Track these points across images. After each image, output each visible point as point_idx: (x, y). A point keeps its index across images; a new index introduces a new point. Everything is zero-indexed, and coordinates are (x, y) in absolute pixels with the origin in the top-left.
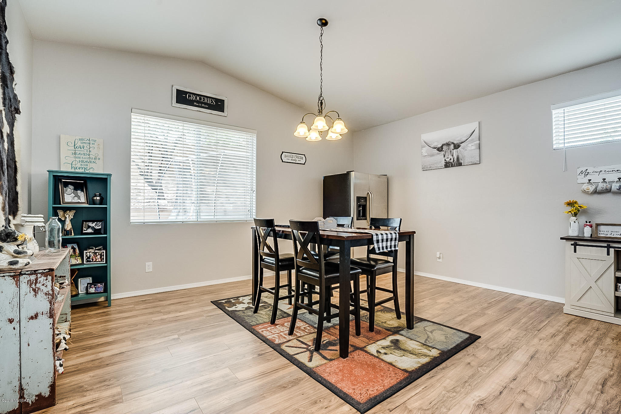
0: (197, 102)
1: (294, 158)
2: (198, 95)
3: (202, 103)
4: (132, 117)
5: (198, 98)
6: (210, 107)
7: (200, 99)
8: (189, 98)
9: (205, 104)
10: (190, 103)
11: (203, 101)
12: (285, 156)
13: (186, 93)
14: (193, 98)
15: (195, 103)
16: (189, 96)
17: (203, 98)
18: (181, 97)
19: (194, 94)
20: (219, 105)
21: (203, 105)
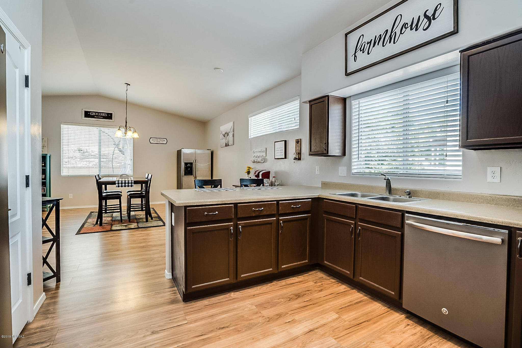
0: (97, 116)
1: (158, 141)
2: (97, 112)
3: (99, 116)
4: (62, 126)
5: (97, 114)
6: (104, 118)
7: (98, 114)
8: (92, 114)
9: (101, 116)
10: (93, 117)
11: (100, 115)
12: (152, 140)
13: (90, 112)
14: (94, 114)
15: (95, 117)
16: (92, 113)
17: (100, 114)
18: (87, 114)
19: (95, 112)
20: (109, 116)
21: (100, 117)
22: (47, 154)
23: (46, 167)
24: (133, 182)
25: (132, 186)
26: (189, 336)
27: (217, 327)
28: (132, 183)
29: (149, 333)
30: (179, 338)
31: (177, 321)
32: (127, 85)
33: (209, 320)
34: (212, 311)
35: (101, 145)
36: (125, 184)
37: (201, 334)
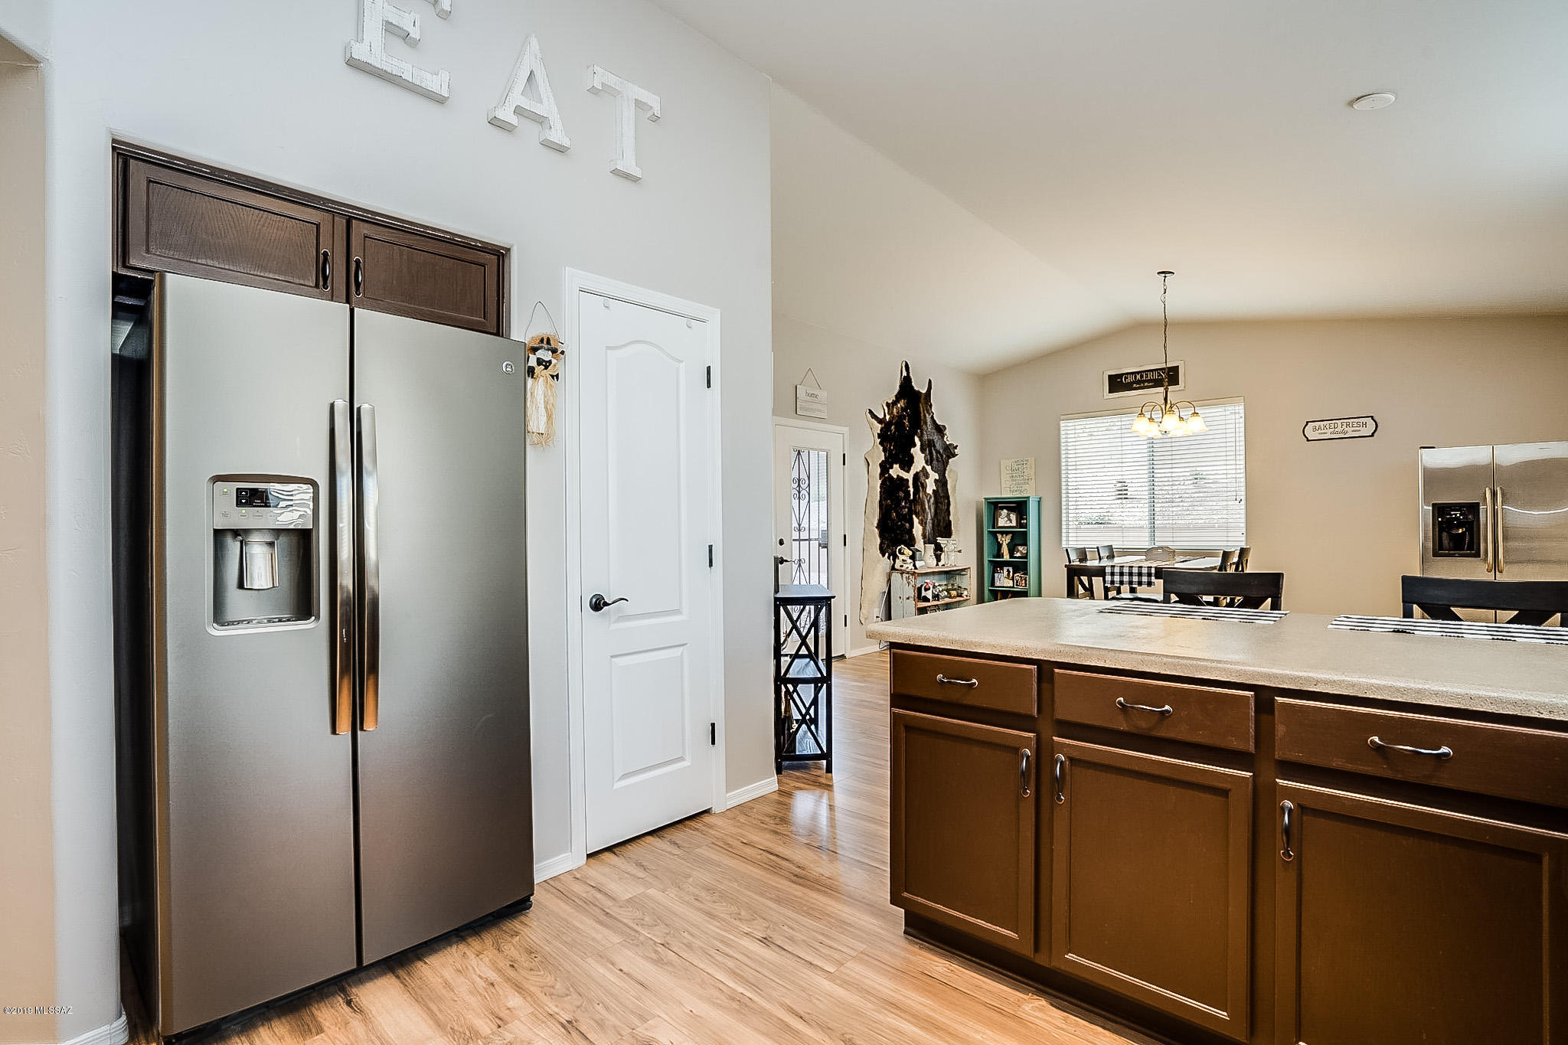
0: (1138, 382)
1: (1339, 429)
2: (1138, 373)
3: (1145, 382)
4: (1062, 425)
5: (1139, 377)
6: (1158, 383)
7: (1142, 377)
8: (1126, 381)
9: (1150, 381)
10: (1129, 387)
11: (1146, 378)
12: (1315, 429)
13: (1121, 375)
14: (1130, 379)
15: (1135, 385)
16: (1126, 378)
17: (1146, 374)
18: (1117, 383)
19: (1132, 373)
20: (1170, 376)
21: (1146, 384)
22: (1029, 497)
23: (1026, 528)
24: (1153, 571)
25: (1150, 584)
26: (784, 997)
27: (848, 1031)
28: (1149, 575)
29: (760, 935)
30: (769, 982)
31: (824, 954)
32: (1165, 277)
33: (868, 1007)
34: (913, 995)
35: (1155, 463)
36: (1138, 576)
37: (802, 1014)
